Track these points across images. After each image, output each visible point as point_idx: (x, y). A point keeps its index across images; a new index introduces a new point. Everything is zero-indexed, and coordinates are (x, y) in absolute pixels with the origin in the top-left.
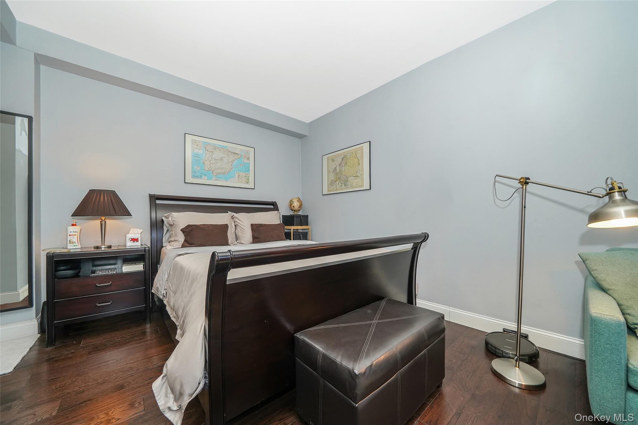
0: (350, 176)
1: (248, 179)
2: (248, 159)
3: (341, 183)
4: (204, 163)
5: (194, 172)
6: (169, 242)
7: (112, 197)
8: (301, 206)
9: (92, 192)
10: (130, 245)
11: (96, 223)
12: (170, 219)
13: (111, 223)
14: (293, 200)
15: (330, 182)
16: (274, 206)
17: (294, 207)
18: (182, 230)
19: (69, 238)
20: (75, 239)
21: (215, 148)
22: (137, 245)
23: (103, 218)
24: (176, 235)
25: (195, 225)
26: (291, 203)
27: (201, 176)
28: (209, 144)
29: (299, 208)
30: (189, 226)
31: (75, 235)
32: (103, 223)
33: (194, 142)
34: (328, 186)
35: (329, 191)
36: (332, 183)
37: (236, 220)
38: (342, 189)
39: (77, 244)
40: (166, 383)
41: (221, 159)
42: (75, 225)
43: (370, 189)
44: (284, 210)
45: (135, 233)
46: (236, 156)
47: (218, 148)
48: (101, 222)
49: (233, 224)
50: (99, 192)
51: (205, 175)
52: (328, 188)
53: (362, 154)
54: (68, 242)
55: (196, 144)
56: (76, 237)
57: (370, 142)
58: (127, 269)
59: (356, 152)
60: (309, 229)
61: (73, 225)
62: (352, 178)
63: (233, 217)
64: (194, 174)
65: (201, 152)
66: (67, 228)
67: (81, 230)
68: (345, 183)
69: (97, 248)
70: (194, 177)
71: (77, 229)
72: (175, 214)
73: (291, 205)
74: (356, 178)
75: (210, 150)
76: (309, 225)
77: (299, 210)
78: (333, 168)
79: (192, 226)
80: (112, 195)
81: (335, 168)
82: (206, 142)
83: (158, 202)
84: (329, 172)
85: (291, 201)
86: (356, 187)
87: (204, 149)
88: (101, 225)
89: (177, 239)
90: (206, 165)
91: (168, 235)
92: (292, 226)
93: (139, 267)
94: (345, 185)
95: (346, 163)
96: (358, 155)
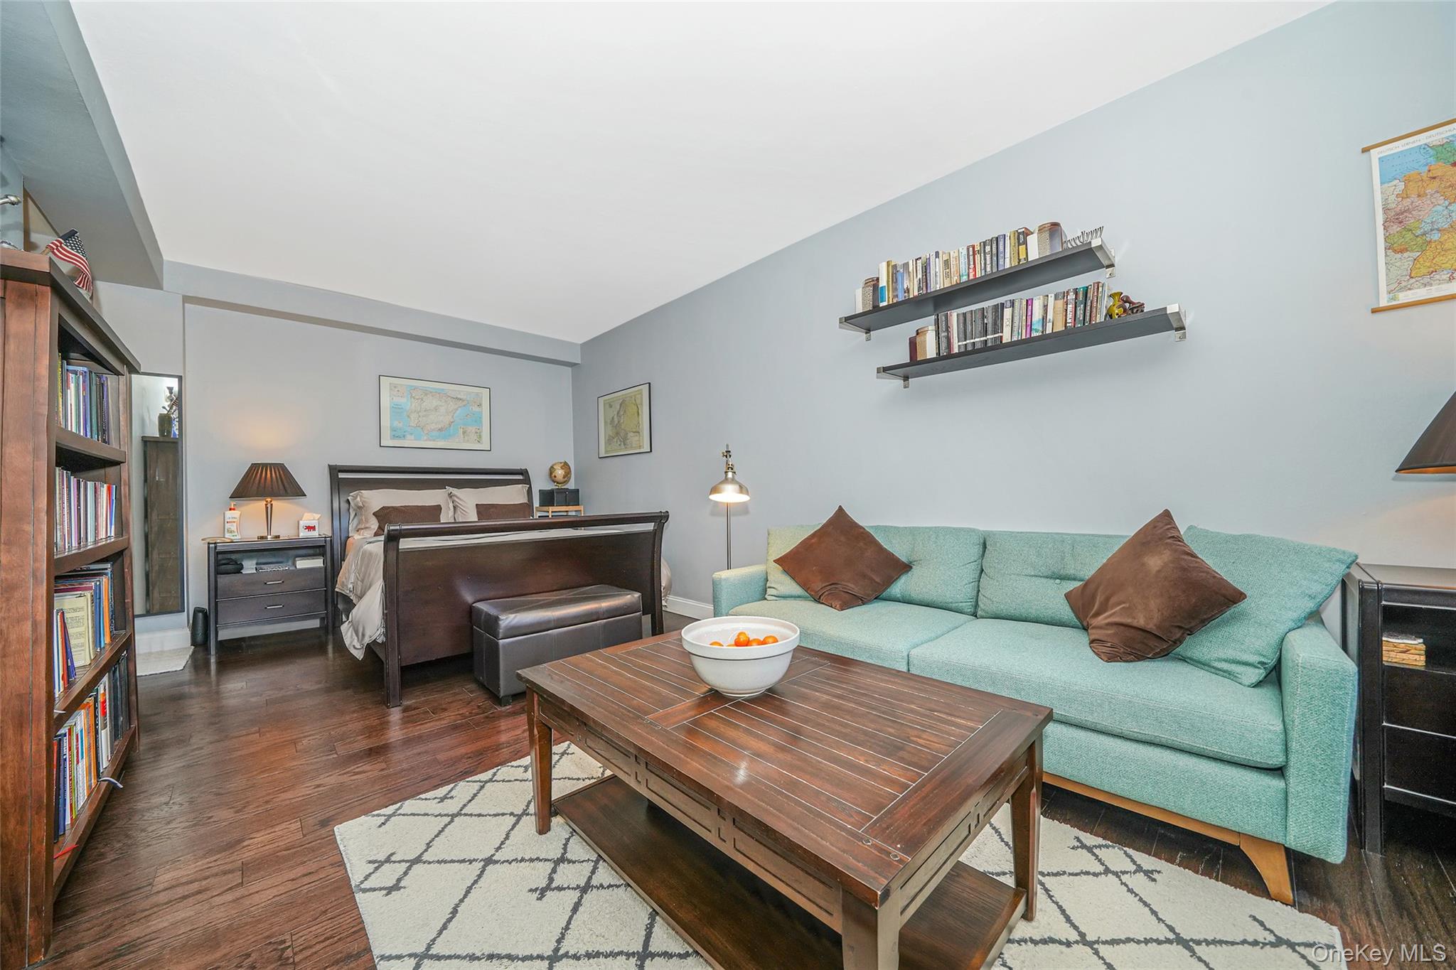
0: (630, 432)
1: (480, 436)
2: (480, 405)
3: (621, 441)
4: (409, 416)
5: (393, 429)
6: (358, 531)
7: (281, 472)
8: (567, 475)
9: (254, 467)
10: (304, 534)
11: (259, 505)
12: (358, 499)
13: (279, 505)
14: (555, 467)
15: (607, 438)
16: (523, 476)
17: (555, 477)
18: (374, 514)
19: (227, 526)
20: (234, 527)
21: (426, 392)
22: (315, 534)
23: (269, 500)
24: (367, 521)
25: (393, 507)
26: (552, 470)
27: (404, 436)
28: (416, 388)
29: (564, 478)
30: (384, 508)
31: (234, 522)
32: (269, 506)
33: (393, 387)
34: (605, 444)
35: (606, 452)
36: (609, 441)
37: (455, 499)
38: (621, 450)
39: (236, 534)
40: (352, 628)
41: (436, 409)
42: (234, 509)
43: (651, 451)
44: (540, 483)
45: (309, 518)
46: (460, 403)
47: (431, 392)
48: (266, 505)
49: (451, 505)
50: (265, 466)
51: (411, 434)
52: (605, 448)
53: (642, 398)
54: (226, 530)
55: (396, 390)
56: (235, 524)
57: (649, 383)
58: (302, 564)
59: (635, 396)
60: (580, 511)
61: (230, 509)
62: (632, 434)
63: (450, 495)
64: (394, 433)
65: (404, 400)
66: (224, 514)
67: (241, 515)
68: (624, 441)
69: (262, 538)
70: (394, 437)
71: (236, 513)
72: (366, 493)
73: (551, 474)
74: (636, 434)
75: (417, 397)
76: (582, 504)
77: (566, 482)
78: (611, 417)
79: (389, 507)
80: (281, 468)
81: (613, 418)
82: (412, 386)
83: (341, 475)
84: (605, 422)
85: (552, 467)
86: (635, 448)
87: (409, 396)
88: (267, 508)
89: (367, 526)
90: (412, 419)
91: (356, 521)
92: (550, 508)
93: (318, 563)
94: (625, 445)
95: (625, 412)
96: (638, 402)
